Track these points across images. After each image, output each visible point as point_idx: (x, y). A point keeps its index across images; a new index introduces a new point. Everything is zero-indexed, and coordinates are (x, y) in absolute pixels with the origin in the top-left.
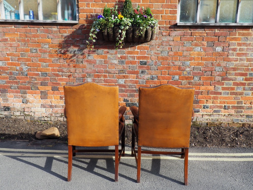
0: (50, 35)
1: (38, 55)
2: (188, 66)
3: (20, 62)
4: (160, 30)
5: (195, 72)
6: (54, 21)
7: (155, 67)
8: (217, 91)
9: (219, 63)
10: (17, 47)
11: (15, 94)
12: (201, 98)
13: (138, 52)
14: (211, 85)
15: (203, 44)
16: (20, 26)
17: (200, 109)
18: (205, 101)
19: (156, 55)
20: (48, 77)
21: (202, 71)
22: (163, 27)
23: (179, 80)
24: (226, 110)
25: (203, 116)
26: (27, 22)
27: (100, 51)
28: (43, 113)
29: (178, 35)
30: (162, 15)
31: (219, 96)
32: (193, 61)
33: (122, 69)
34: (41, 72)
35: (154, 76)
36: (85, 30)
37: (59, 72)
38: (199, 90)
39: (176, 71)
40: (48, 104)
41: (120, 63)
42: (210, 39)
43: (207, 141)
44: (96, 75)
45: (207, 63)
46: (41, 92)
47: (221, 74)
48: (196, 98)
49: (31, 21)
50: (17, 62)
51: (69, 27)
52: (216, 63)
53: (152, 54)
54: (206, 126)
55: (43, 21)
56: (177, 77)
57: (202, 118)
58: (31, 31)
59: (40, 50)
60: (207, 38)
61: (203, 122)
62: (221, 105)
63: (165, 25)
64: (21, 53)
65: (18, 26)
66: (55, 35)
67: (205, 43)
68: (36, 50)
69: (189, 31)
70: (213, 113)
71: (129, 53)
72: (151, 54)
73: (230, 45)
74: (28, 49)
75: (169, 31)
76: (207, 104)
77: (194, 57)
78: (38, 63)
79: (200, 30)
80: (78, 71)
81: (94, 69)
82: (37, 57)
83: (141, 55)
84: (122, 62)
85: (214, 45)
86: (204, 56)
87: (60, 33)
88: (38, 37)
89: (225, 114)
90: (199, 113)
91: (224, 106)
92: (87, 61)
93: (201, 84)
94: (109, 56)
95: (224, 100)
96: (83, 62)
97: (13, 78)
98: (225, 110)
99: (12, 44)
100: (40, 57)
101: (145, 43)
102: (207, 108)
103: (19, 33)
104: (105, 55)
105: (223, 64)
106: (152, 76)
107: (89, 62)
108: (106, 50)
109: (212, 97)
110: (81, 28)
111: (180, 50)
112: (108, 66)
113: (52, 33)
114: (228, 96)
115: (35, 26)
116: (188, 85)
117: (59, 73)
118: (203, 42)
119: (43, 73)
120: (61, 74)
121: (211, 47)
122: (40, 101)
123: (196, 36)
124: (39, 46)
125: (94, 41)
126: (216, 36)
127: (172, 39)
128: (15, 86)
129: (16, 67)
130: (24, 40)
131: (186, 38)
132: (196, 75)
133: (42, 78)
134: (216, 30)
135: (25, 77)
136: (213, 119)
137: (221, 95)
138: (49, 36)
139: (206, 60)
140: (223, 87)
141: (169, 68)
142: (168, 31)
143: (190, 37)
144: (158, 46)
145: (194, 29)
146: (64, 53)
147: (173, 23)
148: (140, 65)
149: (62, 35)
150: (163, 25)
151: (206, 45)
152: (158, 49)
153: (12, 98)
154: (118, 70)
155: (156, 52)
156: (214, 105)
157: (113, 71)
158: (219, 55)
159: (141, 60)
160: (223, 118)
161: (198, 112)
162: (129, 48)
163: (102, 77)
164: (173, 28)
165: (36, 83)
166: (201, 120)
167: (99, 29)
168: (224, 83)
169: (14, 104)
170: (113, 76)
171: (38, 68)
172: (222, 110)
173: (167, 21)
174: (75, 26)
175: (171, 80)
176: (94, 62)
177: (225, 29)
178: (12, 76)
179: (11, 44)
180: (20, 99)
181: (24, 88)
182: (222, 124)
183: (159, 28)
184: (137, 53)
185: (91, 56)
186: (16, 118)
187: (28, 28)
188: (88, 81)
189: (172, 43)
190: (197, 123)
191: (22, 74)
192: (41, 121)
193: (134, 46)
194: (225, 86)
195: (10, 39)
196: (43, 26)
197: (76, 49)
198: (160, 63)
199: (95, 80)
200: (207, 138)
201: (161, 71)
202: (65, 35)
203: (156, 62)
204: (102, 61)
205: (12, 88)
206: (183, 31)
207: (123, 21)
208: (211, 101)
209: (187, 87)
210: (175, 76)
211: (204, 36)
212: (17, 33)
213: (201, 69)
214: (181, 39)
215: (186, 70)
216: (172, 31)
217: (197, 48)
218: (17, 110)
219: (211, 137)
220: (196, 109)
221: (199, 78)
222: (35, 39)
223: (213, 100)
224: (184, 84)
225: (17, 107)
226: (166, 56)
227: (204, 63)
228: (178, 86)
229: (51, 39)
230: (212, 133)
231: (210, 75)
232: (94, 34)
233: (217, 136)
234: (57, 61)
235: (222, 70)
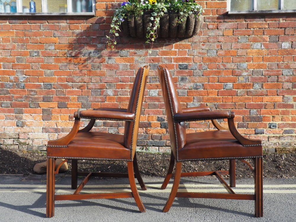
0: (57, 32)
1: (40, 60)
2: (245, 69)
3: (15, 70)
4: (204, 22)
5: (254, 78)
6: (62, 13)
7: (200, 72)
8: (287, 103)
9: (287, 65)
10: (12, 49)
11: (8, 114)
12: (265, 114)
13: (176, 52)
14: (277, 95)
15: (264, 39)
16: (16, 21)
17: (265, 130)
18: (271, 118)
19: (201, 55)
20: (53, 89)
21: (265, 76)
22: (209, 18)
23: (233, 89)
25: (270, 139)
26: (26, 15)
27: (125, 52)
28: (45, 140)
29: (230, 28)
30: (206, 2)
31: (290, 110)
32: (251, 62)
33: (155, 75)
34: (43, 82)
35: (198, 84)
36: (104, 24)
37: (68, 82)
38: (262, 102)
39: (228, 77)
40: (53, 127)
41: (152, 67)
42: (273, 32)
43: (282, 171)
44: (119, 85)
45: (270, 64)
46: (44, 111)
47: (291, 79)
49: (32, 14)
50: (11, 70)
51: (82, 21)
52: (284, 64)
53: (195, 55)
54: (274, 154)
55: (48, 13)
56: (230, 85)
57: (268, 142)
58: (32, 28)
59: (42, 52)
60: (269, 30)
61: (270, 147)
62: (294, 122)
63: (211, 15)
64: (17, 57)
65: (14, 21)
66: (64, 32)
67: (267, 37)
68: (38, 52)
69: (244, 22)
70: (282, 134)
71: (164, 53)
72: (193, 54)
74: (27, 52)
75: (217, 22)
76: (274, 122)
77: (252, 56)
78: (40, 71)
79: (258, 20)
80: (95, 81)
81: (117, 77)
82: (39, 62)
83: (180, 56)
84: (155, 67)
85: (279, 40)
86: (266, 55)
87: (70, 29)
88: (40, 35)
90: (263, 135)
92: (107, 66)
93: (264, 93)
94: (136, 58)
96: (102, 67)
97: (5, 92)
99: (5, 46)
100: (43, 62)
101: (186, 40)
102: (274, 128)
103: (15, 31)
104: (131, 57)
105: (293, 65)
106: (196, 84)
107: (109, 67)
108: (132, 51)
109: (280, 111)
110: (99, 22)
111: (233, 47)
112: (135, 72)
113: (60, 29)
115: (37, 21)
116: (247, 96)
117: (68, 83)
118: (264, 36)
119: (46, 84)
120: (71, 84)
121: (274, 43)
122: (41, 123)
123: (254, 28)
124: (41, 47)
125: (117, 35)
126: (281, 28)
127: (221, 33)
128: (7, 103)
129: (10, 77)
130: (22, 40)
131: (240, 31)
132: (257, 81)
133: (45, 90)
134: (281, 19)
135: (22, 91)
136: (284, 143)
137: (293, 108)
138: (55, 33)
139: (269, 60)
140: (295, 97)
141: (219, 72)
142: (216, 23)
143: (246, 31)
144: (203, 43)
145: (251, 19)
146: (76, 56)
147: (222, 12)
148: (179, 69)
149: (73, 32)
150: (208, 16)
151: (268, 40)
152: (204, 47)
153: (3, 120)
154: (149, 77)
155: (201, 51)
156: (284, 122)
158: (287, 52)
159: (180, 63)
161: (261, 134)
162: (164, 47)
163: (127, 88)
164: (223, 19)
165: (36, 99)
166: (267, 145)
167: (124, 18)
169: (5, 129)
171: (40, 77)
173: (213, 10)
174: (91, 20)
175: (222, 90)
176: (117, 67)
177: (293, 17)
178: (3, 90)
179: (4, 46)
180: (14, 121)
181: (20, 106)
183: (204, 19)
184: (175, 53)
185: (112, 60)
186: (6, 148)
187: (28, 24)
188: (108, 93)
189: (221, 39)
191: (18, 87)
192: (42, 152)
193: (170, 45)
195: (3, 39)
196: (48, 21)
197: (92, 50)
198: (206, 66)
199: (118, 91)
200: (280, 168)
201: (208, 77)
202: (78, 31)
203: (201, 65)
204: (127, 65)
205: (3, 106)
206: (236, 22)
207: (156, 6)
208: (279, 117)
209: (245, 98)
210: (228, 83)
211: (265, 28)
212: (12, 31)
213: (262, 74)
214: (234, 33)
215: (243, 75)
216: (221, 22)
217: (256, 44)
218: (9, 136)
219: (285, 165)
220: (259, 129)
221: (261, 86)
222: (37, 38)
223: (282, 116)
224: (240, 95)
225: (8, 132)
226: (215, 57)
227: (267, 65)
228: (232, 97)
229: (58, 38)
230: (286, 161)
231: (275, 81)
232: (117, 25)
233: (294, 164)
234: (66, 67)
235: (292, 74)
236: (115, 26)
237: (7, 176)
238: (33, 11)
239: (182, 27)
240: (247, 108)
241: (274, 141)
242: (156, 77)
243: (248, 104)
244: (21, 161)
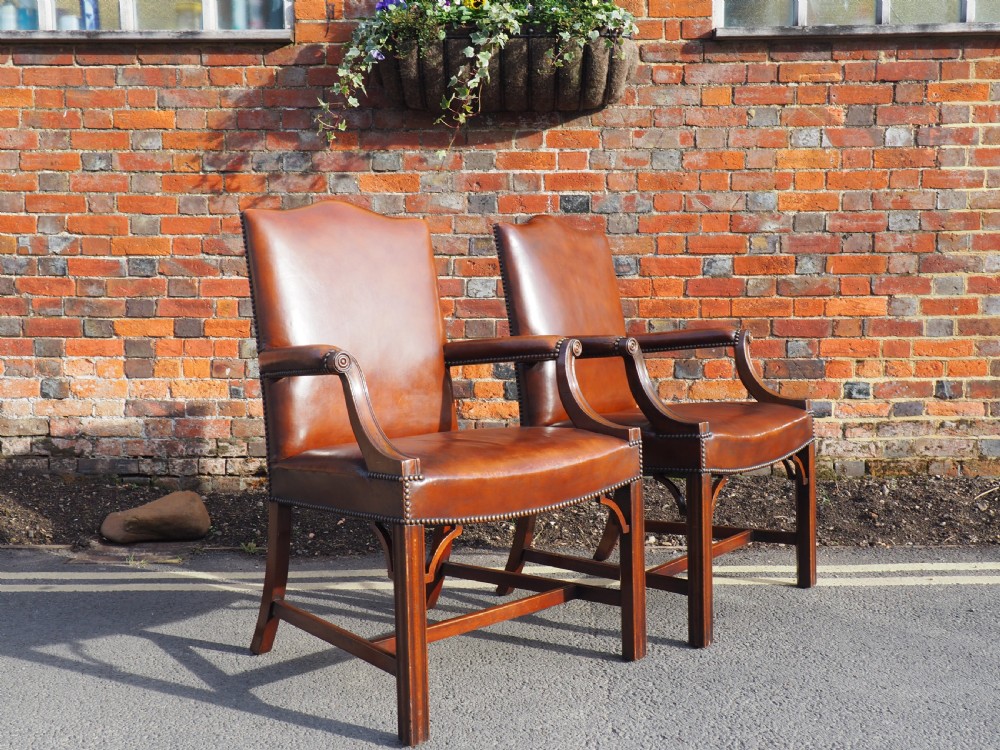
0: (171, 92)
1: (114, 182)
2: (770, 211)
3: (36, 216)
4: (642, 61)
5: (800, 240)
6: (188, 33)
7: (629, 221)
8: (901, 318)
9: (902, 197)
10: (23, 149)
11: (12, 357)
12: (834, 352)
13: (552, 156)
14: (872, 294)
15: (830, 115)
16: (38, 56)
17: (834, 403)
18: (854, 366)
19: (631, 167)
20: (158, 277)
21: (833, 233)
22: (655, 50)
23: (734, 277)
24: (948, 404)
25: (848, 434)
26: (70, 37)
27: (387, 157)
28: (133, 439)
29: (721, 81)
31: (912, 340)
32: (791, 190)
33: (486, 231)
34: (127, 255)
35: (623, 259)
36: (322, 67)
37: (207, 254)
38: (825, 315)
39: (718, 237)
40: (160, 399)
41: (475, 205)
42: (858, 94)
43: (876, 527)
45: (851, 195)
46: (129, 345)
47: (914, 244)
48: (810, 351)
49: (88, 34)
50: (23, 214)
51: (251, 57)
52: (891, 194)
53: (613, 166)
54: (861, 478)
55: (141, 33)
56: (724, 262)
57: (842, 442)
58: (88, 79)
59: (123, 158)
60: (847, 88)
61: (850, 458)
62: (923, 379)
63: (663, 41)
64: (39, 173)
65: (30, 57)
66: (193, 92)
67: (838, 111)
68: (109, 158)
69: (768, 63)
70: (888, 417)
71: (514, 161)
72: (606, 164)
73: (946, 117)
74: (74, 156)
75: (682, 62)
76: (863, 380)
77: (792, 171)
78: (115, 217)
79: (812, 55)
82: (111, 190)
83: (566, 171)
84: (485, 204)
85: (875, 120)
86: (835, 167)
87: (211, 84)
88: (116, 103)
89: (941, 418)
90: (827, 419)
91: (938, 382)
93: (831, 288)
94: (425, 176)
95: (934, 358)
97: (4, 288)
98: (942, 402)
99: (1, 138)
100: (124, 188)
101: (583, 119)
102: (861, 396)
103: (35, 88)
105: (922, 197)
106: (617, 260)
108: (411, 153)
109: (881, 344)
110: (305, 61)
111: (731, 142)
113: (179, 83)
114: (951, 338)
115: (106, 58)
116: (776, 297)
117: (207, 257)
118: (828, 107)
119: (134, 261)
120: (217, 261)
121: (863, 130)
122: (121, 384)
123: (798, 83)
124: (121, 141)
126: (883, 81)
127: (695, 99)
128: (9, 321)
129: (18, 238)
130: (55, 119)
131: (754, 90)
132: (807, 250)
133: (131, 281)
134: (882, 53)
135: (58, 282)
136: (894, 444)
137: (921, 335)
138: (163, 97)
139: (844, 183)
140: (928, 301)
141: (689, 223)
142: (677, 64)
143: (774, 90)
144: (638, 129)
145: (789, 54)
146: (231, 171)
147: (697, 30)
148: (563, 212)
149: (221, 93)
150: (655, 41)
151: (843, 118)
152: (639, 142)
154: (468, 236)
155: (631, 154)
156: (894, 379)
157: (446, 245)
158: (903, 159)
159: (565, 193)
160: (934, 437)
161: (822, 415)
162: (514, 141)
164: (699, 53)
165: (102, 307)
166: (840, 450)
167: (383, 51)
168: (932, 284)
169: (6, 405)
170: (447, 264)
171: (116, 238)
172: (930, 401)
173: (670, 22)
174: (278, 54)
175: (701, 277)
177: (920, 48)
180: (32, 379)
181: (51, 332)
182: (932, 467)
183: (640, 54)
184: (549, 161)
185: (347, 182)
186: (9, 465)
187: (75, 66)
189: (695, 115)
190: (823, 463)
191: (44, 269)
192: (124, 479)
193: (532, 133)
194: (934, 296)
196: (141, 56)
197: (282, 150)
198: (647, 202)
200: (871, 518)
201: (654, 236)
202: (237, 90)
203: (632, 198)
204: (396, 199)
206: (742, 61)
207: (487, 12)
208: (879, 362)
209: (770, 303)
210: (717, 256)
211: (832, 83)
212: (24, 87)
213: (825, 226)
214: (737, 96)
215: (763, 229)
216: (694, 62)
217: (805, 132)
218: (19, 429)
219: (888, 511)
220: (816, 400)
221: (821, 264)
222: (105, 111)
223: (888, 359)
224: (756, 293)
225: (15, 417)
226: (675, 173)
227: (840, 198)
228: (731, 301)
229: (172, 111)
230: (895, 498)
231: (865, 248)
232: (358, 72)
233: (917, 507)
234: (199, 205)
235: (917, 227)
236: (352, 75)
237: (18, 549)
238: (91, 25)
239: (569, 80)
240: (776, 336)
241: (861, 439)
242: (487, 236)
243: (781, 323)
244: (61, 506)
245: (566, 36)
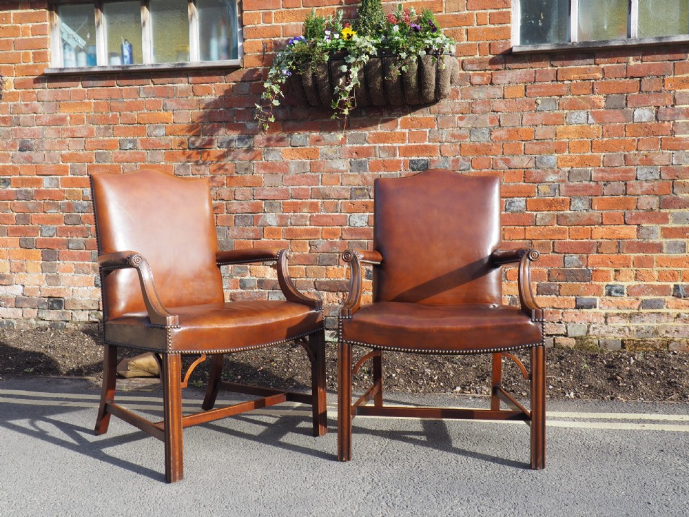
0: (171, 101)
1: (137, 156)
2: (552, 168)
4: (463, 70)
5: (573, 187)
6: (179, 64)
8: (647, 240)
9: (646, 156)
10: (87, 137)
11: (79, 262)
12: (599, 263)
13: (404, 134)
14: (625, 223)
15: (593, 102)
16: (95, 82)
17: (598, 299)
18: (612, 274)
19: (456, 140)
21: (597, 183)
22: (472, 62)
23: (527, 212)
24: (682, 301)
25: (609, 320)
26: (112, 69)
27: (299, 137)
29: (517, 81)
30: (467, 30)
31: (655, 255)
32: (566, 153)
33: (361, 183)
36: (257, 82)
38: (591, 238)
39: (516, 186)
41: (354, 167)
42: (614, 86)
43: (619, 386)
44: (289, 204)
45: (609, 156)
47: (655, 189)
48: (581, 263)
49: (125, 67)
50: (86, 176)
51: (217, 77)
52: (638, 155)
53: (444, 140)
54: (619, 351)
55: (152, 65)
56: (520, 202)
57: (604, 326)
58: (123, 94)
59: (142, 141)
60: (605, 83)
61: (610, 337)
62: (664, 283)
63: (477, 56)
64: (95, 151)
65: (91, 83)
66: (183, 101)
67: (600, 99)
68: (134, 142)
69: (549, 68)
70: (638, 309)
71: (379, 138)
72: (440, 139)
73: (678, 100)
74: (115, 141)
75: (490, 70)
76: (619, 283)
77: (568, 140)
79: (581, 62)
80: (241, 196)
81: (285, 187)
82: (136, 161)
83: (413, 144)
84: (361, 166)
85: (626, 104)
86: (598, 137)
87: (194, 95)
88: (139, 108)
89: (678, 311)
90: (593, 310)
91: (675, 285)
92: (265, 167)
93: (596, 220)
94: (323, 149)
95: (670, 269)
96: (255, 169)
97: (75, 220)
98: (678, 299)
99: (74, 131)
100: (143, 160)
101: (424, 110)
102: (618, 294)
103: (94, 101)
104: (313, 147)
105: (662, 157)
107: (270, 168)
108: (315, 134)
109: (632, 258)
110: (249, 79)
111: (524, 122)
112: (320, 177)
113: (175, 95)
114: (684, 254)
115: (133, 81)
116: (556, 226)
118: (592, 97)
121: (617, 111)
123: (571, 81)
124: (142, 131)
125: (276, 103)
126: (632, 77)
127: (500, 94)
128: (77, 241)
129: (83, 191)
130: (105, 119)
131: (540, 87)
132: (578, 194)
134: (631, 58)
136: (642, 329)
137: (661, 252)
138: (166, 104)
139: (604, 148)
140: (667, 228)
142: (487, 71)
143: (554, 86)
144: (461, 115)
145: (565, 62)
146: (202, 148)
147: (500, 48)
148: (411, 171)
149: (199, 100)
150: (472, 57)
151: (603, 104)
152: (462, 124)
153: (70, 275)
154: (350, 187)
155: (456, 131)
156: (640, 283)
157: (336, 192)
158: (647, 130)
159: (413, 158)
160: (672, 324)
161: (590, 307)
162: (379, 125)
163: (305, 210)
164: (502, 64)
166: (603, 332)
167: (290, 70)
168: (669, 217)
169: (75, 291)
170: (337, 205)
172: (669, 298)
173: (482, 44)
174: (237, 76)
175: (504, 213)
176: (284, 169)
177: (659, 54)
178: (71, 216)
179: (72, 131)
180: (90, 275)
182: (671, 345)
183: (462, 65)
184: (402, 137)
185: (274, 153)
186: (76, 328)
187: (116, 86)
188: (268, 221)
189: (499, 105)
190: (590, 340)
193: (391, 120)
194: (671, 225)
195: (71, 119)
196: (154, 80)
197: (234, 135)
198: (467, 163)
199: (287, 218)
200: (617, 380)
202: (208, 98)
203: (457, 161)
204: (304, 164)
205: (70, 247)
206: (532, 68)
207: (355, 42)
208: (631, 271)
209: (552, 230)
210: (515, 198)
211: (595, 80)
212: (88, 101)
213: (591, 177)
214: (528, 91)
215: (547, 180)
216: (499, 70)
217: (576, 113)
218: (82, 306)
219: (630, 375)
220: (585, 297)
221: (588, 204)
222: (133, 114)
223: (638, 269)
224: (542, 223)
225: (80, 298)
226: (486, 143)
227: (602, 158)
228: (525, 229)
229: (171, 112)
230: (638, 367)
231: (620, 192)
232: (276, 83)
233: (652, 373)
234: (186, 170)
235: (658, 177)
236: (273, 86)
237: (65, 379)
238: (127, 62)
239: (409, 84)
240: (557, 252)
241: (618, 324)
242: (362, 187)
243: (560, 244)
244: (99, 353)
245: (404, 55)
